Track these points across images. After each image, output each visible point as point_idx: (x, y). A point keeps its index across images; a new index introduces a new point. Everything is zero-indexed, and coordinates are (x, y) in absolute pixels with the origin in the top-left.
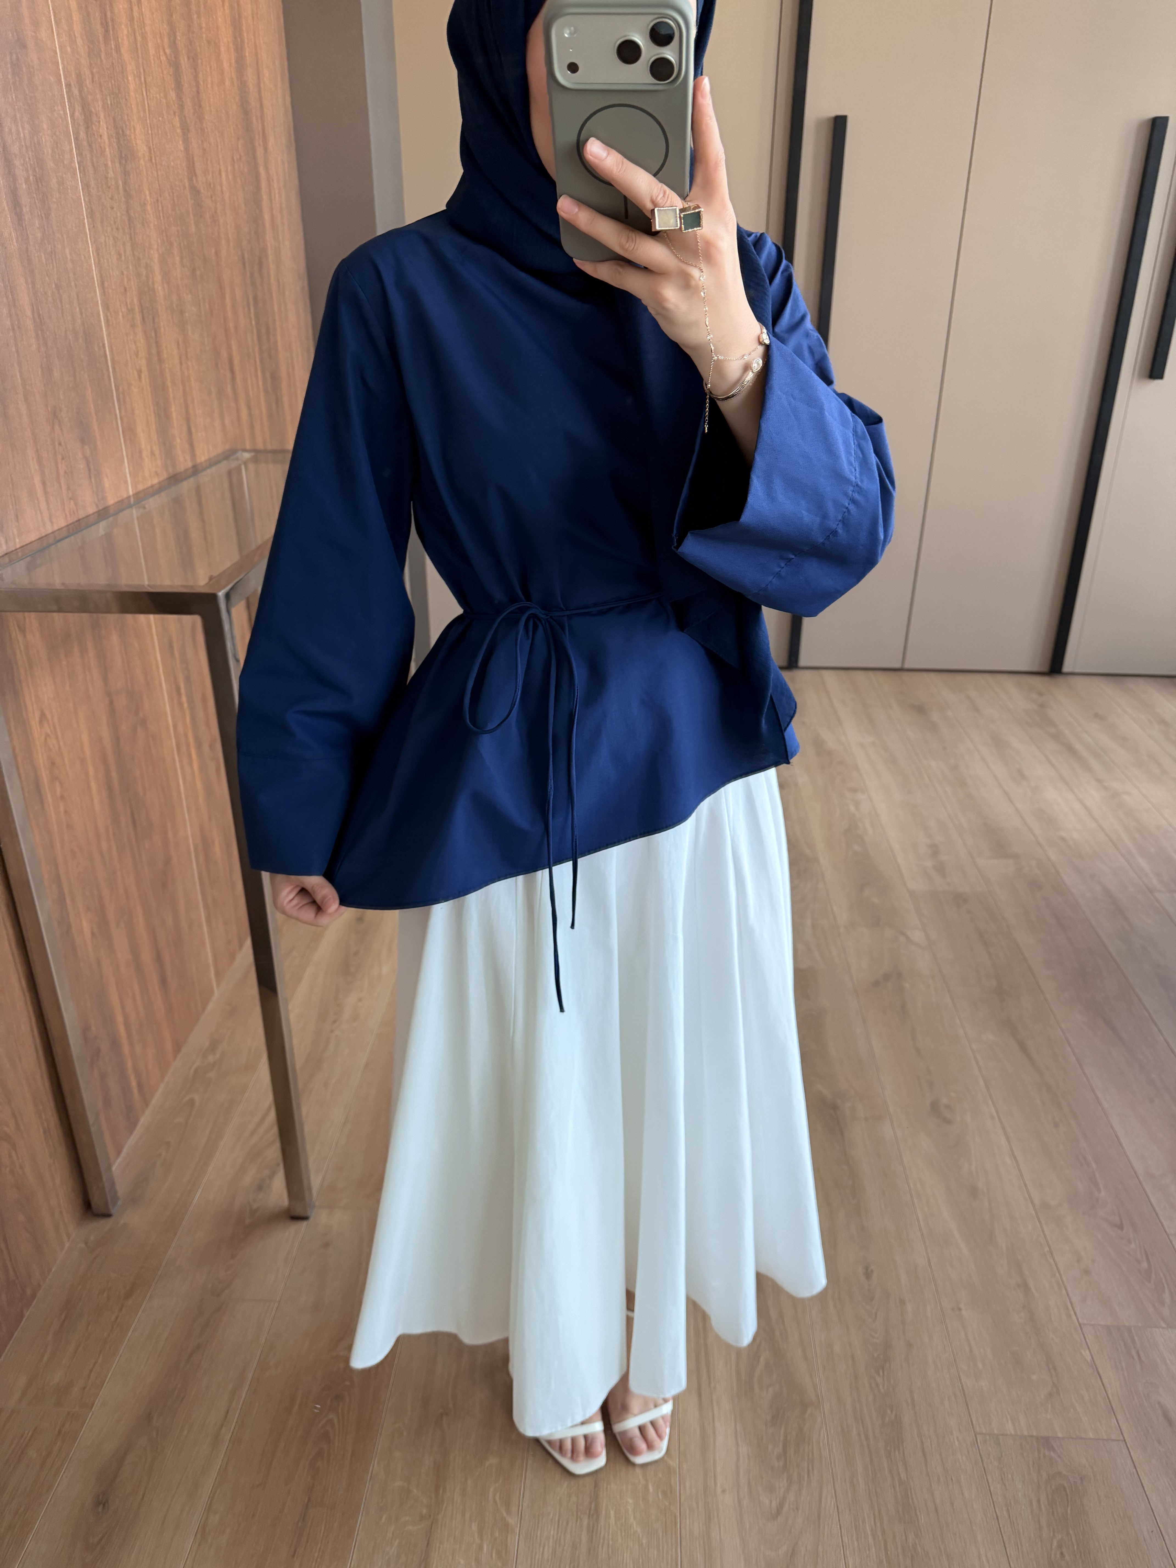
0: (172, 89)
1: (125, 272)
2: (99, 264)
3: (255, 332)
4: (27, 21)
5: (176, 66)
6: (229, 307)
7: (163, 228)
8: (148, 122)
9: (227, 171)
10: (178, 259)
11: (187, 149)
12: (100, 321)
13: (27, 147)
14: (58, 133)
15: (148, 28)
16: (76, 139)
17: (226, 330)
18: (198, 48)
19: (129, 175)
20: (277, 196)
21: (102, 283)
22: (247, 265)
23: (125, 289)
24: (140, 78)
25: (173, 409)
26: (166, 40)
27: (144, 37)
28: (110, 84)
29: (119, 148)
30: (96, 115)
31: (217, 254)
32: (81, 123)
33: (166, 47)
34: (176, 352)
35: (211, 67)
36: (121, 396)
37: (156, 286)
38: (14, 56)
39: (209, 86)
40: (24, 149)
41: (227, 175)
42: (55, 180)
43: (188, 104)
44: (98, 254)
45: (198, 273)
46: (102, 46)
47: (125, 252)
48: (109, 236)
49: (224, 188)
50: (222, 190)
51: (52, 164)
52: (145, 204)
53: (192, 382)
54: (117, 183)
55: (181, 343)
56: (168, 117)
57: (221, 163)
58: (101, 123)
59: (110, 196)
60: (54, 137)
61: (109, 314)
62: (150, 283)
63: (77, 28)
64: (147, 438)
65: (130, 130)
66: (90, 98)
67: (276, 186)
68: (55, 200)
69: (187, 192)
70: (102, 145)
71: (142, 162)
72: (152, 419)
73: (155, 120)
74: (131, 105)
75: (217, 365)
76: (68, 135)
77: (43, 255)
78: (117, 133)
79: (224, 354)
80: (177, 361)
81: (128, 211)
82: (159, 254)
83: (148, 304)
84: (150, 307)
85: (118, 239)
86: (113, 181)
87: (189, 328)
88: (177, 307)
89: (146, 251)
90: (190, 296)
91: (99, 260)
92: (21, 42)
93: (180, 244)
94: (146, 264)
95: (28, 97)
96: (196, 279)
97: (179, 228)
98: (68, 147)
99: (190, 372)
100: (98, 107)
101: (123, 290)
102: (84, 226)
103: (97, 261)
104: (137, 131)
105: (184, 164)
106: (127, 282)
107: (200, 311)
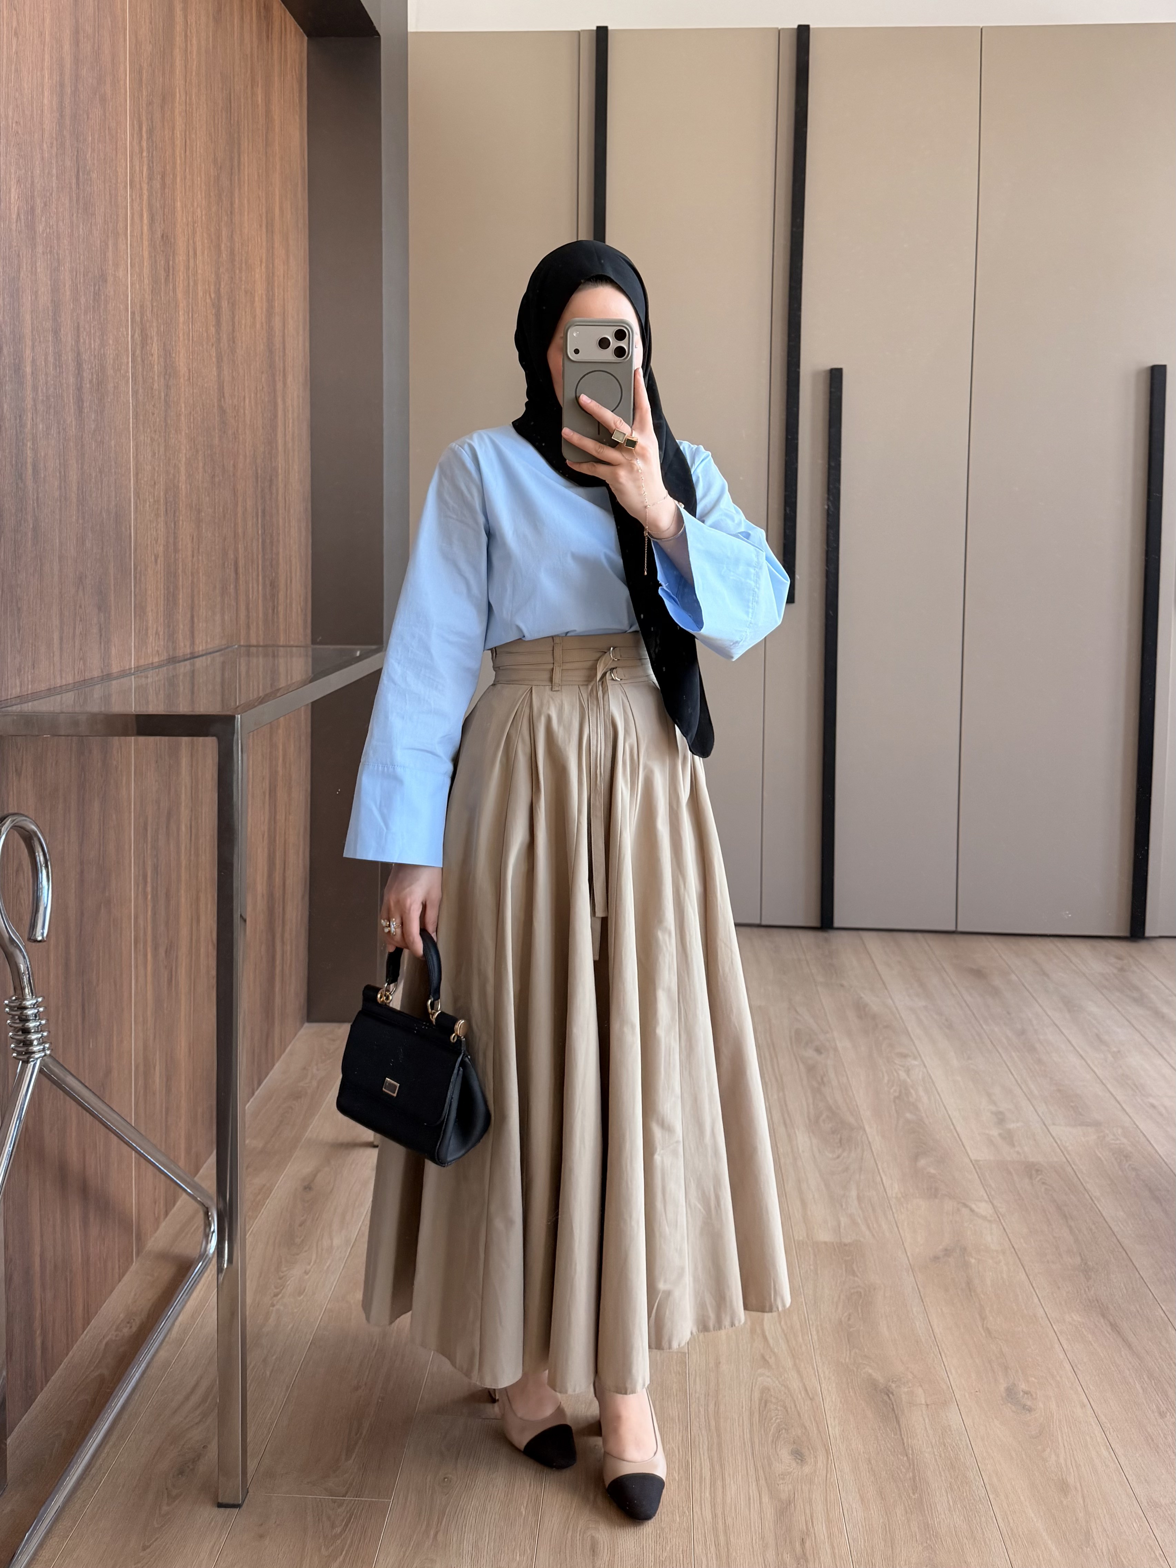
0: (213, 326)
1: (157, 469)
2: (136, 458)
3: (260, 540)
4: (110, 262)
5: (218, 309)
6: (240, 514)
7: (192, 437)
8: (191, 348)
9: (250, 398)
10: (201, 464)
11: (219, 375)
12: (130, 506)
13: (95, 356)
14: (120, 349)
15: (199, 277)
16: (133, 354)
17: (236, 535)
18: (237, 296)
19: (170, 389)
20: (291, 425)
21: (136, 475)
22: (259, 480)
23: (155, 483)
24: (189, 314)
25: (181, 597)
26: (212, 287)
27: (195, 283)
28: (165, 317)
29: (165, 367)
30: (151, 338)
32: (139, 343)
33: (212, 292)
34: (189, 545)
35: (246, 312)
36: (141, 574)
37: (180, 485)
38: (97, 287)
39: (243, 327)
40: (92, 358)
41: (250, 402)
42: (112, 385)
43: (225, 339)
44: (137, 450)
45: (217, 480)
46: (163, 288)
47: (159, 451)
48: (147, 437)
49: (247, 412)
50: (244, 413)
51: (112, 372)
52: (180, 414)
53: (201, 575)
54: (159, 394)
55: (195, 538)
56: (206, 346)
57: (246, 389)
58: (154, 345)
59: (153, 404)
60: (117, 352)
61: (138, 501)
62: (176, 481)
63: (146, 271)
64: (154, 619)
65: (176, 354)
66: (148, 325)
67: (290, 416)
68: (109, 400)
69: (215, 410)
70: (152, 362)
71: (182, 380)
72: (161, 601)
73: (196, 348)
74: (179, 334)
76: (127, 350)
77: (93, 443)
78: (165, 354)
79: (231, 556)
80: (190, 553)
81: (165, 419)
82: (186, 458)
83: (171, 499)
84: (174, 502)
85: (154, 440)
86: (157, 392)
87: (204, 526)
88: (196, 506)
89: (176, 453)
90: (208, 498)
91: (137, 455)
92: (103, 278)
93: (204, 452)
94: (175, 464)
95: (102, 319)
96: (215, 485)
97: (205, 439)
98: (126, 360)
99: (200, 565)
100: (153, 332)
101: (153, 483)
102: (129, 425)
103: (135, 455)
104: (181, 355)
105: (216, 387)
106: (157, 477)
107: (215, 513)
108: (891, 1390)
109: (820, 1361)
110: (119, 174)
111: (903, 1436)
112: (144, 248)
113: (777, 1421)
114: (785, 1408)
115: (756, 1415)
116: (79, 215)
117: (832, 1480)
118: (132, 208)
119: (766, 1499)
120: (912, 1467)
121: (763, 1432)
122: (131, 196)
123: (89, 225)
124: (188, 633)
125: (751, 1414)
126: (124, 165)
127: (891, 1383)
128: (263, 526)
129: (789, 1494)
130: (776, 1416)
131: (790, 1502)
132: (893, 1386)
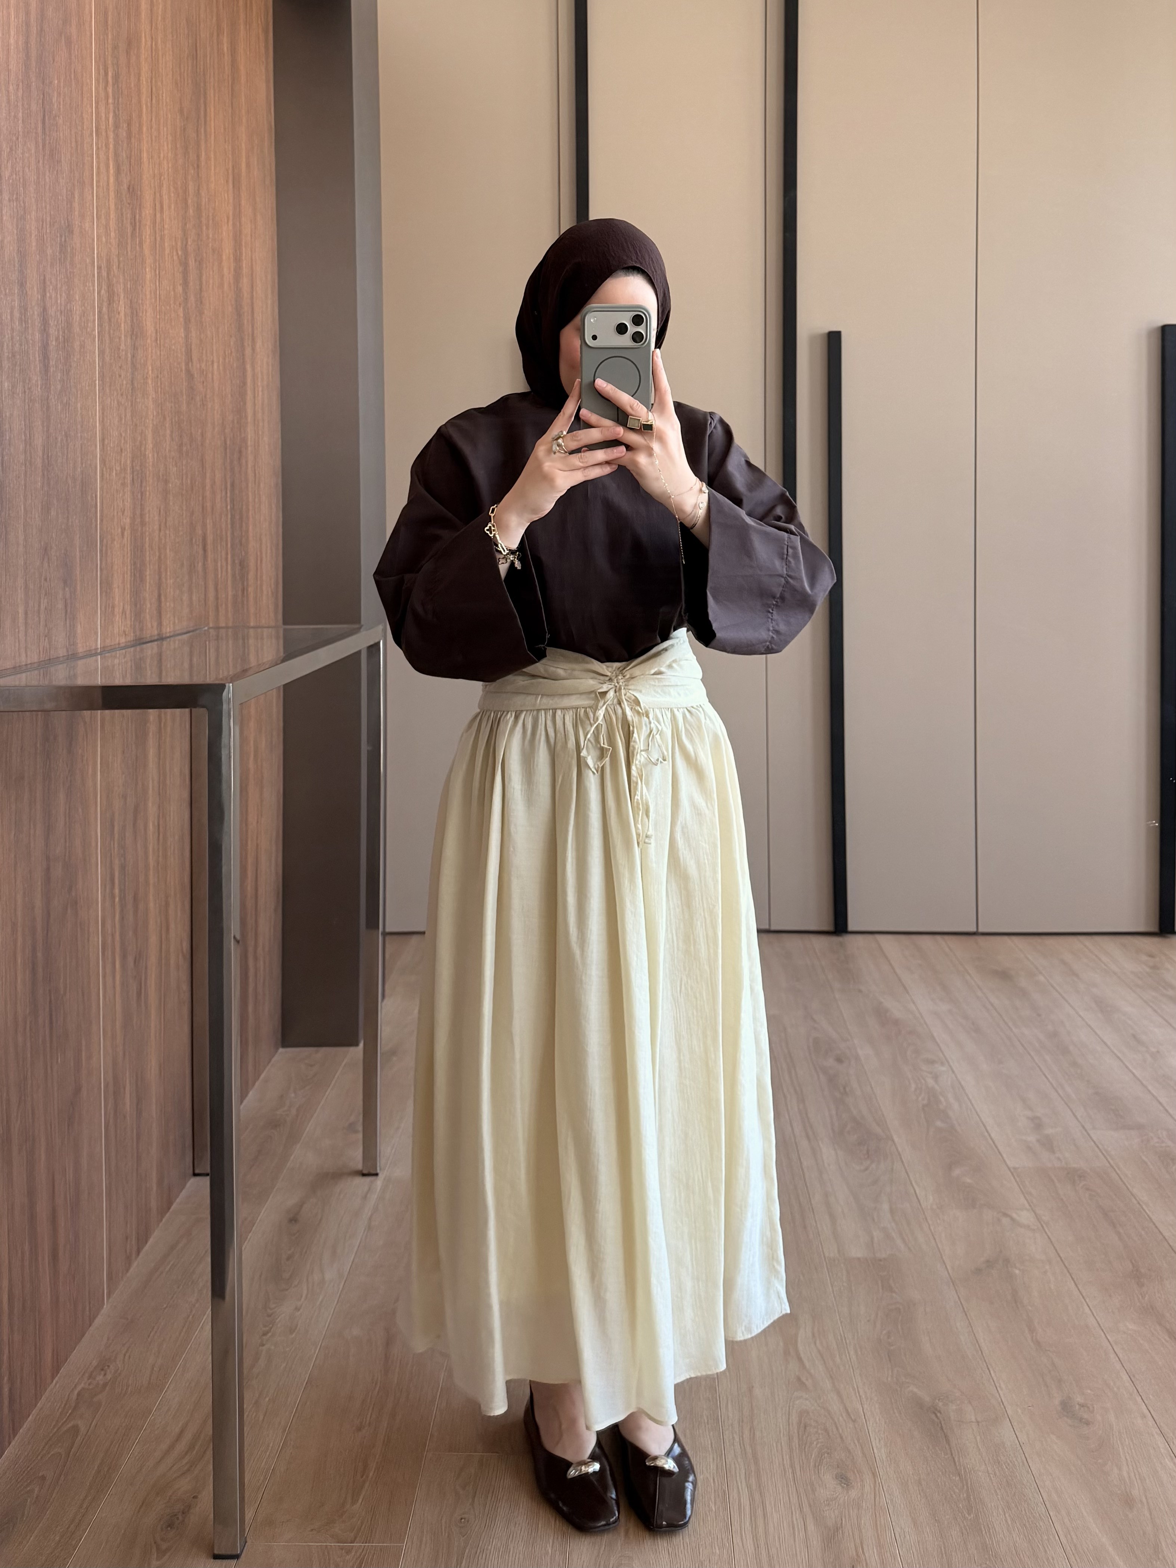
0: (180, 285)
1: (123, 435)
2: (102, 422)
3: (229, 516)
4: (77, 213)
5: (185, 265)
6: (208, 487)
7: (160, 402)
8: (158, 308)
9: (218, 363)
10: (168, 432)
11: (186, 337)
12: (96, 473)
13: (61, 312)
14: (86, 305)
15: (166, 232)
16: (100, 312)
17: (204, 508)
18: (205, 254)
19: (137, 350)
20: (260, 393)
21: (103, 440)
22: (228, 451)
23: (121, 450)
24: (155, 271)
25: (148, 573)
26: (179, 244)
27: (162, 239)
28: (131, 273)
29: (132, 326)
30: (118, 295)
31: (202, 435)
32: (105, 300)
33: (179, 248)
34: (157, 518)
35: (213, 271)
36: (104, 548)
37: (147, 453)
38: (63, 239)
39: (210, 287)
40: (59, 313)
41: (218, 366)
42: (78, 343)
43: (192, 298)
44: (103, 414)
45: (184, 449)
46: (129, 241)
47: (125, 416)
48: (114, 400)
49: (215, 377)
50: (213, 379)
51: (78, 329)
52: (147, 377)
53: (168, 551)
54: (126, 354)
55: (162, 511)
56: (174, 307)
57: (215, 354)
58: (121, 302)
59: (120, 366)
60: (83, 308)
61: (104, 469)
62: (143, 449)
63: (112, 224)
64: (120, 597)
65: (143, 313)
66: (114, 280)
67: (259, 384)
68: (75, 360)
69: (183, 374)
70: (119, 321)
71: (149, 341)
72: (128, 577)
73: (163, 308)
74: (146, 291)
75: (191, 540)
76: (94, 307)
77: (59, 404)
78: (132, 313)
79: (199, 531)
80: (156, 527)
81: (132, 381)
82: (153, 424)
83: (138, 468)
84: (140, 471)
85: (121, 403)
86: (124, 353)
87: (171, 498)
88: (163, 476)
89: (143, 419)
90: (175, 469)
91: (103, 419)
92: (70, 229)
93: (172, 419)
94: (142, 430)
95: (68, 272)
96: (182, 454)
97: (173, 405)
98: (92, 318)
99: (167, 540)
100: (120, 289)
101: (120, 450)
102: (95, 387)
103: (101, 419)
104: (148, 314)
105: (183, 349)
106: (124, 443)
107: (182, 485)
108: (938, 1409)
109: (860, 1381)
110: (85, 120)
111: (954, 1455)
112: (111, 199)
113: (818, 1446)
114: (826, 1430)
115: (796, 1440)
116: (46, 162)
117: (881, 1503)
118: (98, 157)
119: (811, 1527)
120: (965, 1487)
121: (803, 1457)
122: (97, 144)
123: (55, 172)
124: (155, 612)
125: (790, 1439)
126: (90, 110)
127: (937, 1401)
128: (232, 501)
129: (836, 1521)
130: (817, 1439)
131: (837, 1529)
132: (940, 1404)
